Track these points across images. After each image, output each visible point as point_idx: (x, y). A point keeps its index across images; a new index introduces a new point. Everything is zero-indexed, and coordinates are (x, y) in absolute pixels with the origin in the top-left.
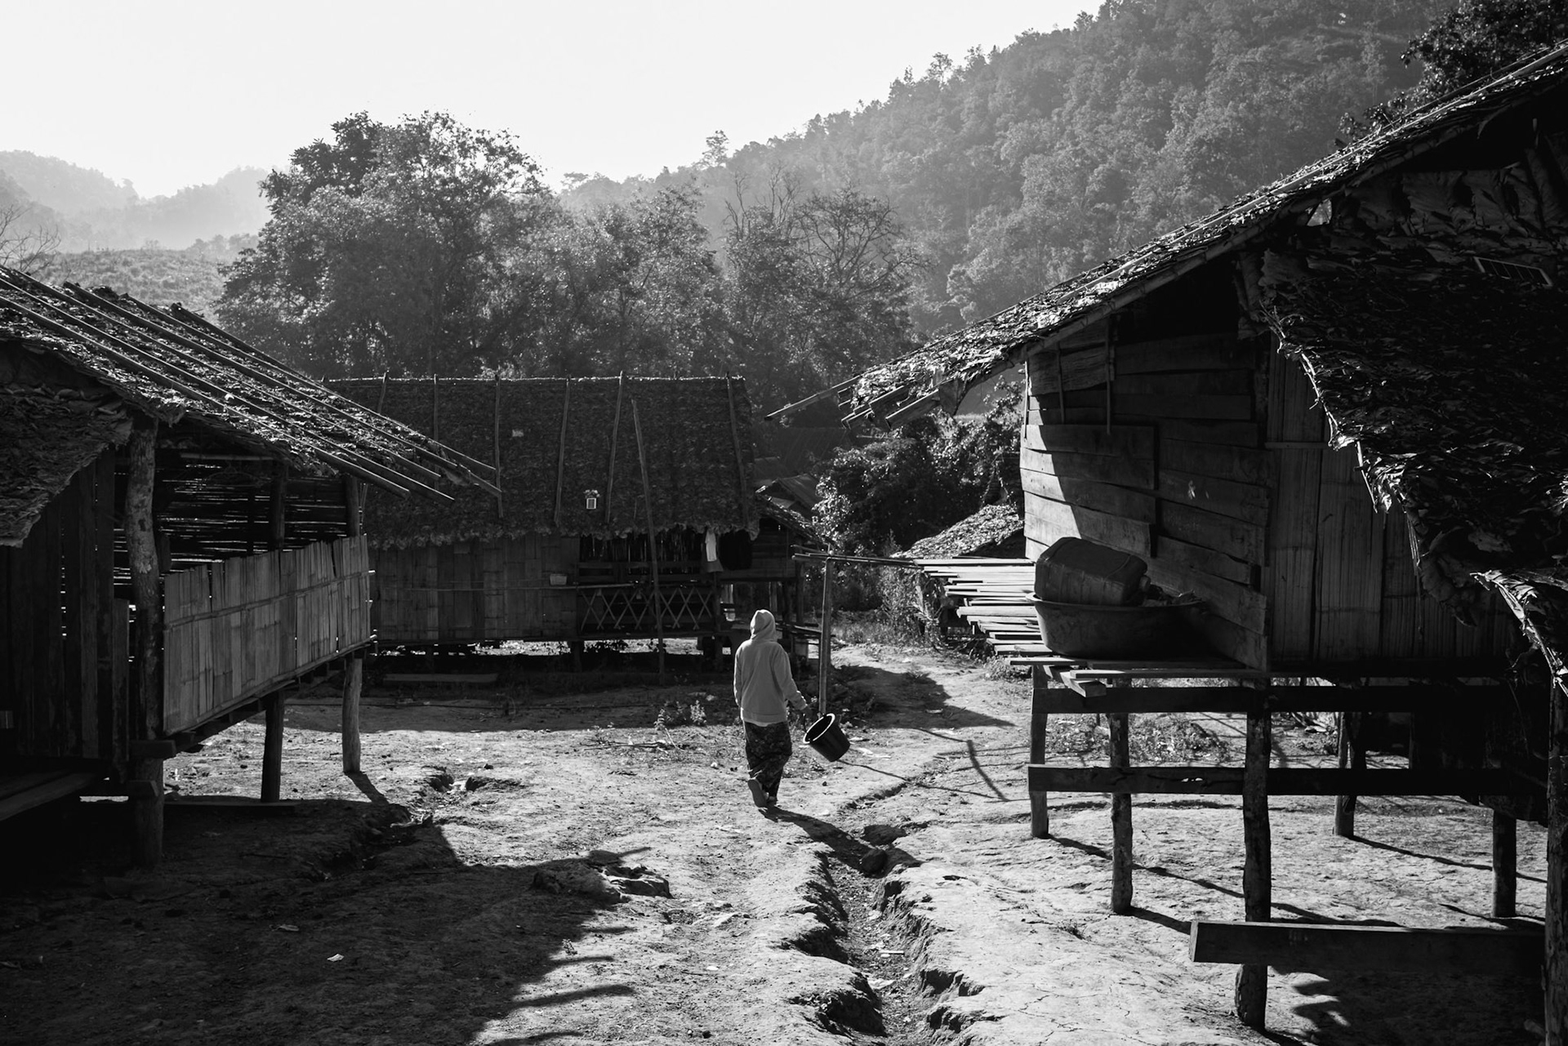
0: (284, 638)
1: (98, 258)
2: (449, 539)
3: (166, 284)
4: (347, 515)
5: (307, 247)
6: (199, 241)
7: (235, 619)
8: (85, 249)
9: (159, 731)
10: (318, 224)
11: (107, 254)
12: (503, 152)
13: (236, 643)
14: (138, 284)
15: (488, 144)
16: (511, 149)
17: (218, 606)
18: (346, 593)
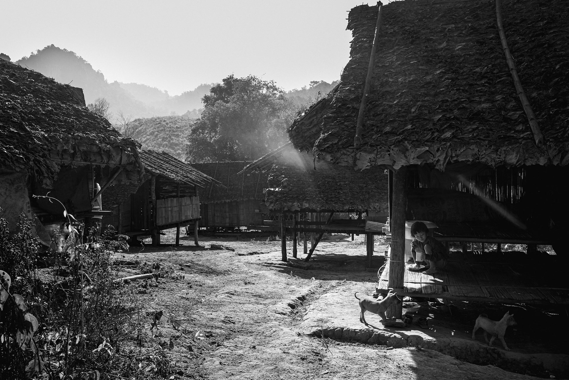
0: (179, 214)
1: (156, 120)
2: (229, 201)
3: (177, 127)
4: (195, 193)
5: (214, 119)
6: (188, 111)
7: (170, 209)
8: (152, 117)
9: (156, 225)
10: (217, 112)
11: (159, 118)
12: (271, 87)
13: (170, 213)
14: (168, 128)
15: (267, 85)
16: (274, 86)
17: (166, 206)
18: (194, 207)
